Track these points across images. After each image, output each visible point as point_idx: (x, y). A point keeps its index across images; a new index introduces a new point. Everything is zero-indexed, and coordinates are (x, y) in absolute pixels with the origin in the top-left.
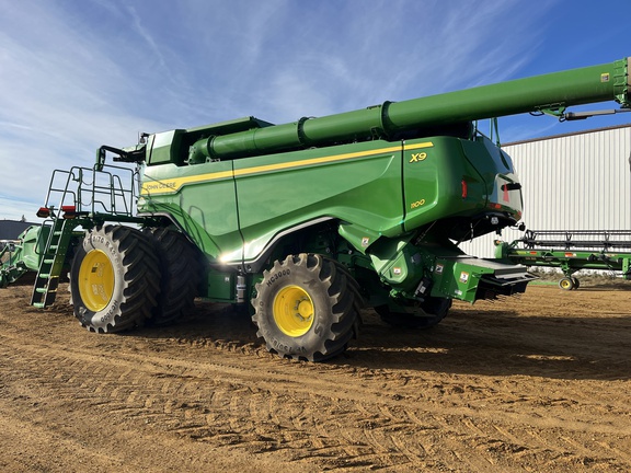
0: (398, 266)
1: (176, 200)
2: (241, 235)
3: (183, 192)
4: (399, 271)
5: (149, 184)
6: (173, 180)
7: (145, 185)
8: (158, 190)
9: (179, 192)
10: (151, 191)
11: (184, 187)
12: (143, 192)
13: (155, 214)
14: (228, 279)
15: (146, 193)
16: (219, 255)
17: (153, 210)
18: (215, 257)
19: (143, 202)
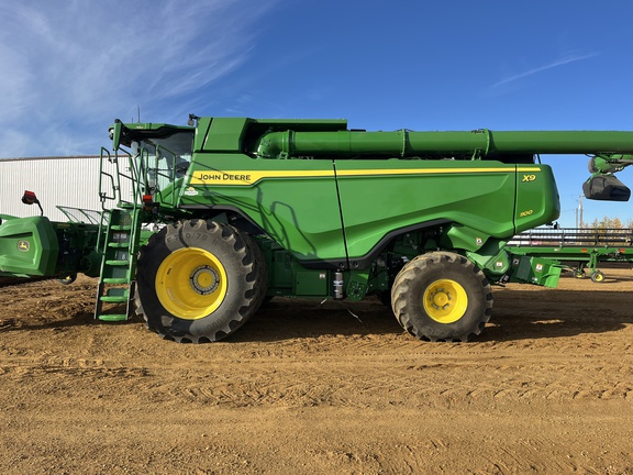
0: (500, 261)
1: (253, 195)
2: (344, 233)
3: (261, 186)
4: (501, 264)
5: (204, 173)
6: (245, 173)
7: (197, 174)
8: (221, 182)
9: (256, 185)
10: (208, 182)
11: (262, 181)
12: (193, 181)
13: (214, 208)
14: (323, 276)
15: (200, 182)
16: (312, 253)
17: (209, 202)
18: (306, 254)
19: (192, 192)
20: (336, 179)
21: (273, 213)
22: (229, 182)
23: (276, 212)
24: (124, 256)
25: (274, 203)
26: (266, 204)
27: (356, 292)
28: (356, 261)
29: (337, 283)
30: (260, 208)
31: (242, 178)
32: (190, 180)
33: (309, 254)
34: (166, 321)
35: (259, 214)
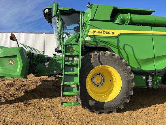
1: (115, 41)
3: (119, 37)
5: (95, 30)
6: (113, 31)
7: (91, 30)
8: (102, 34)
9: (117, 37)
10: (96, 34)
11: (120, 35)
12: (90, 34)
13: (98, 46)
14: (144, 78)
15: (92, 34)
16: (139, 67)
17: (95, 44)
18: (136, 68)
19: (88, 39)
20: (152, 35)
21: (124, 49)
22: (105, 35)
23: (126, 49)
24: (71, 69)
25: (125, 45)
26: (121, 45)
27: (156, 85)
28: (159, 71)
29: (150, 81)
30: (118, 47)
31: (112, 33)
32: (88, 33)
33: (138, 68)
34: (91, 103)
35: (117, 50)
